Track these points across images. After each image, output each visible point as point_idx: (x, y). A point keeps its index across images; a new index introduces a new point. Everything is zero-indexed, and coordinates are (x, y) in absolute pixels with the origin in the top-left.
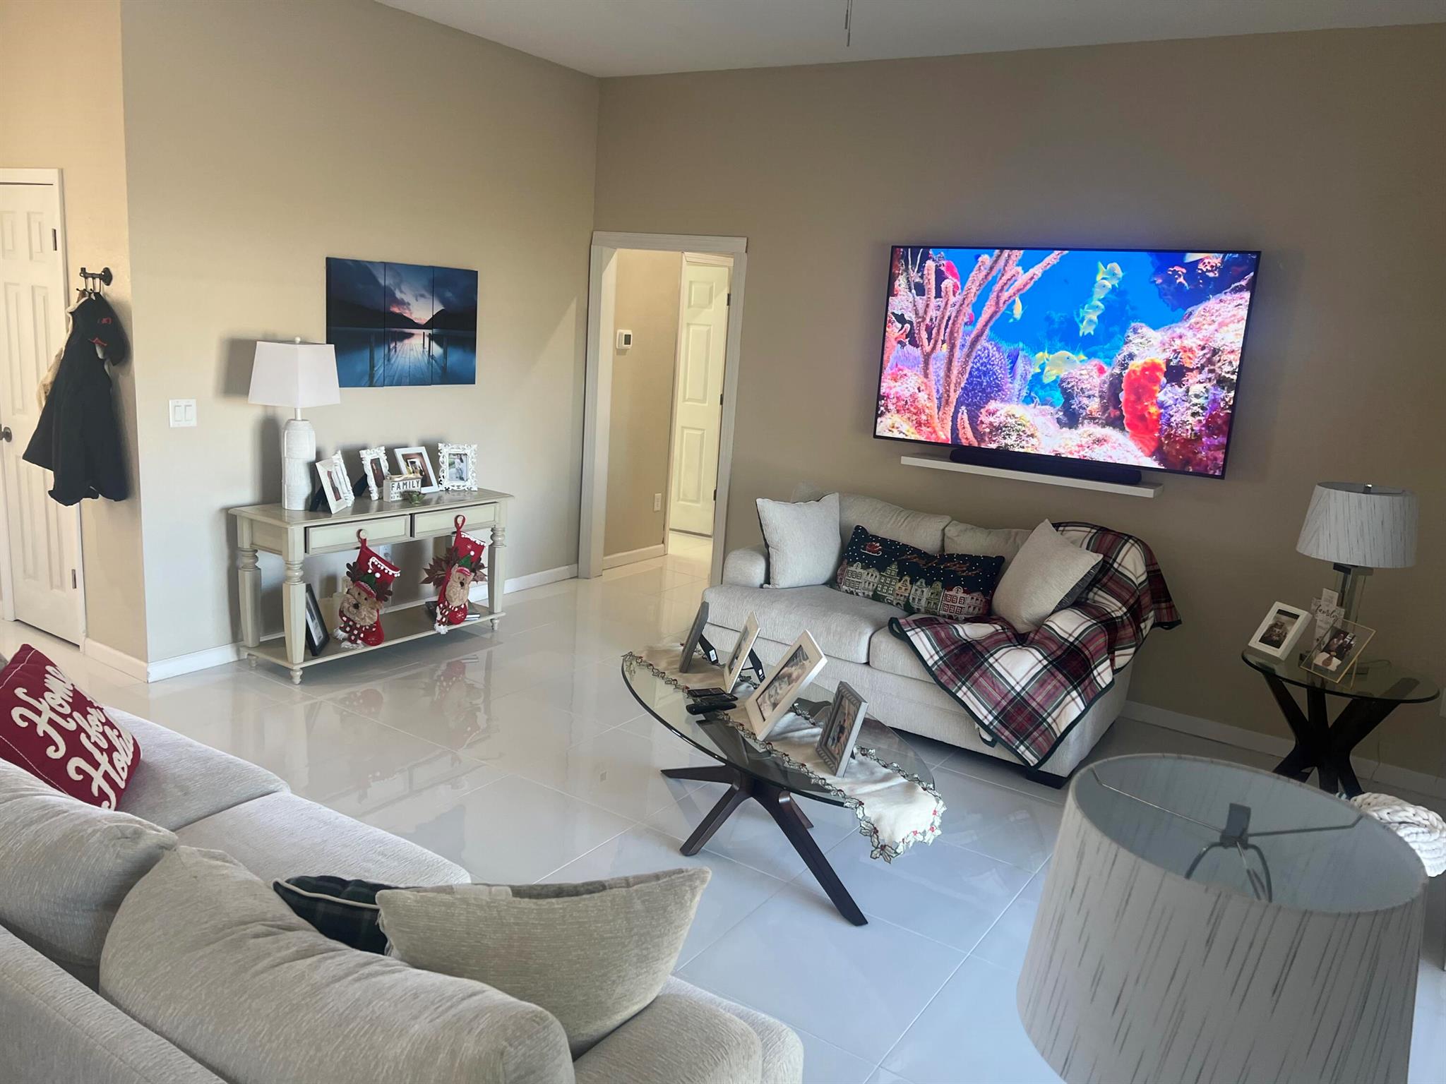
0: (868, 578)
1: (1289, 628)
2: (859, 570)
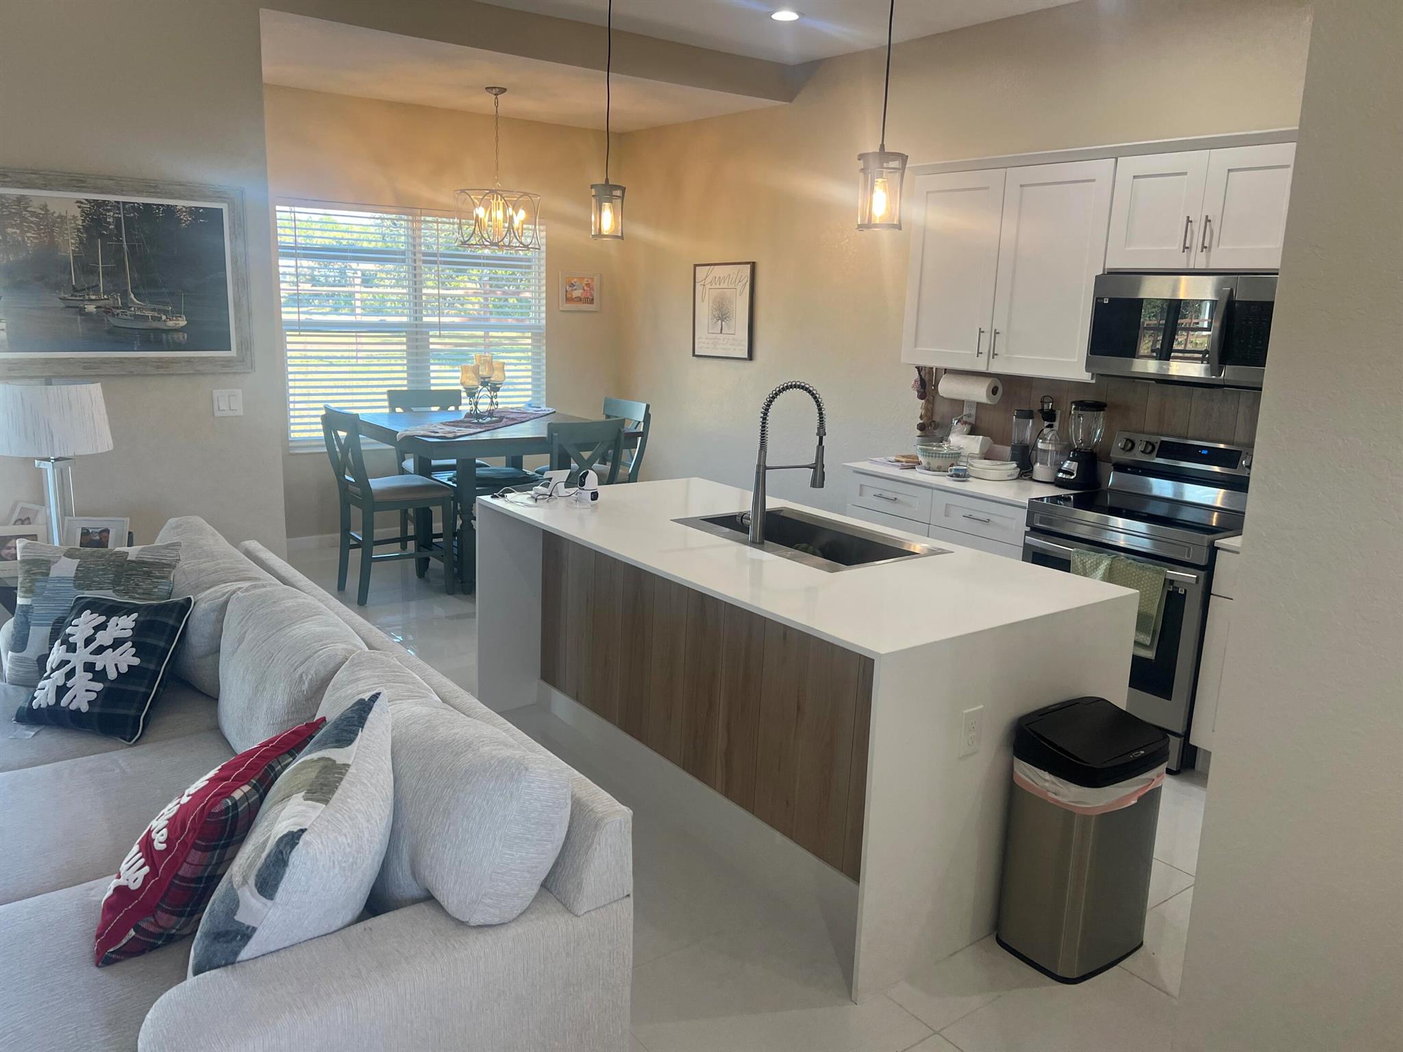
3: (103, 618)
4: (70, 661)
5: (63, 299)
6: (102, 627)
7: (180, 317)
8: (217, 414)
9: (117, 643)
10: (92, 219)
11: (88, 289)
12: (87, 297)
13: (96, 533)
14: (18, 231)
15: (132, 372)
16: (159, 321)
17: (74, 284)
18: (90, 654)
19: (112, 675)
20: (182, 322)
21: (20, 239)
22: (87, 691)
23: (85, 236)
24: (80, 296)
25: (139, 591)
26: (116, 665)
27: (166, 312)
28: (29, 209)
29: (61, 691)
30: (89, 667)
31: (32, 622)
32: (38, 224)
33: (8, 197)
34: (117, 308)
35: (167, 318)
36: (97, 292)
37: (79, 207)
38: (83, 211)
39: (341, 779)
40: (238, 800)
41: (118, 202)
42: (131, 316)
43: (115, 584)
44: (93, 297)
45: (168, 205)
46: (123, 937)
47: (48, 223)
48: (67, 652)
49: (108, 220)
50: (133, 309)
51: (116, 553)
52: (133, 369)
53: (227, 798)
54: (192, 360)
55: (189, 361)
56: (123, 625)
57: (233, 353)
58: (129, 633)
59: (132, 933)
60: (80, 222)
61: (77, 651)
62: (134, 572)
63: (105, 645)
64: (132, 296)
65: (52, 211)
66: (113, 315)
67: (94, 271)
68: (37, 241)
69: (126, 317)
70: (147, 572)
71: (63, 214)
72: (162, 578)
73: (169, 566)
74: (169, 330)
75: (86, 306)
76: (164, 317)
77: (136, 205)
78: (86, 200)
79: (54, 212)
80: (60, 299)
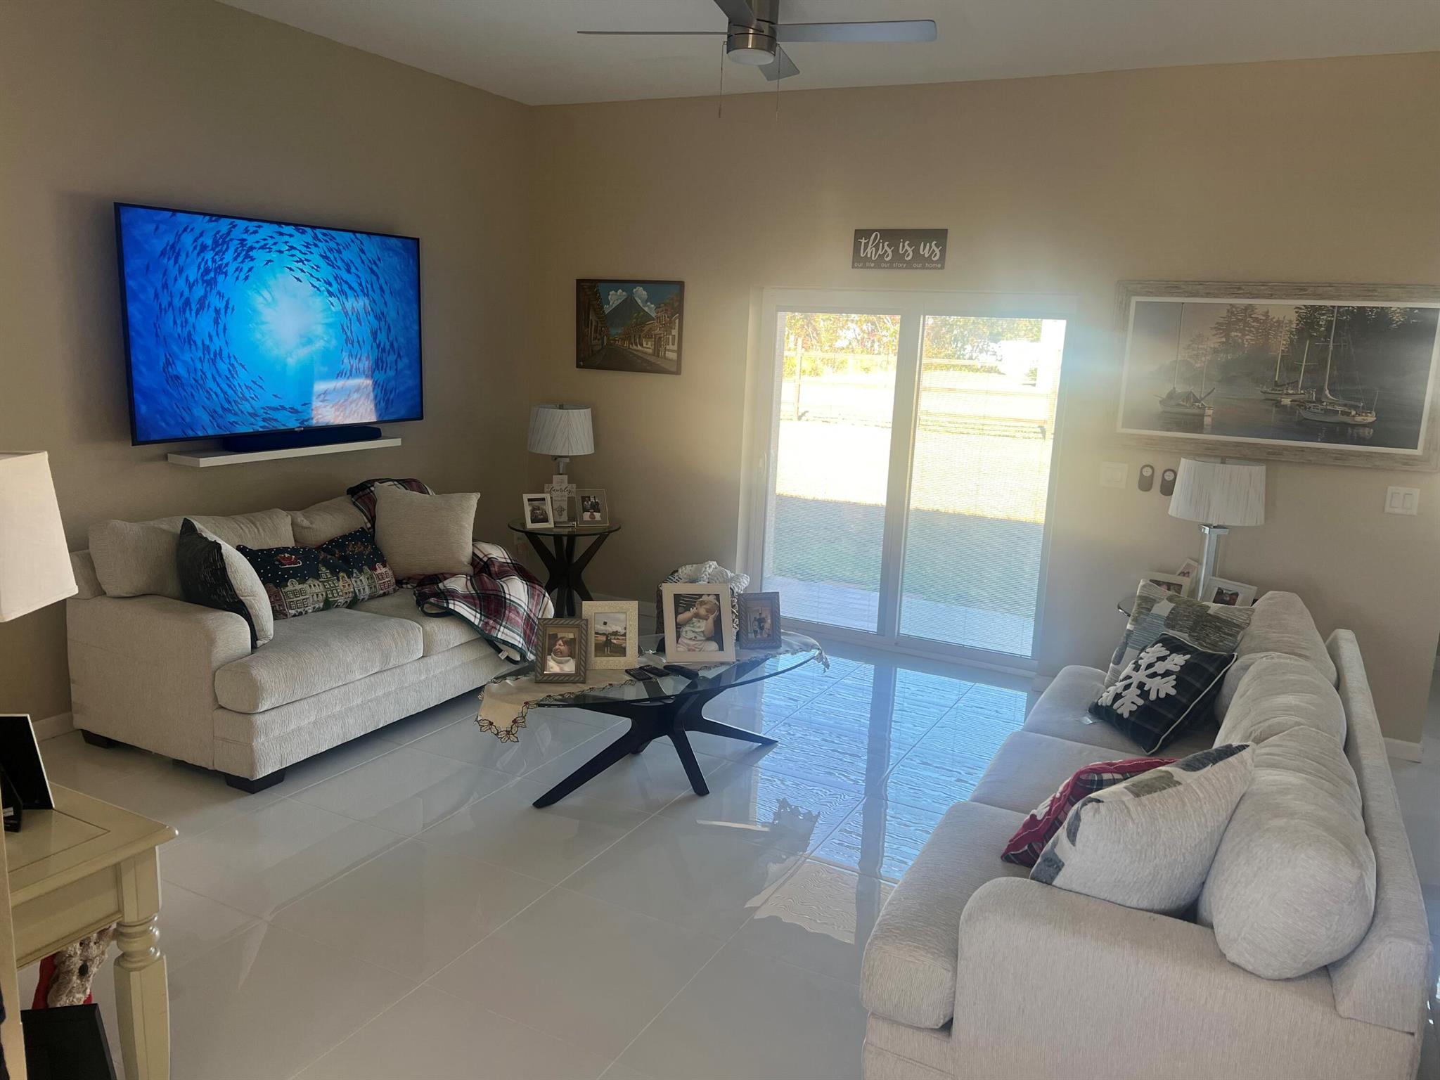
0: (313, 590)
1: (544, 507)
2: (298, 587)
3: (1169, 652)
4: (1131, 677)
5: (1265, 393)
6: (1163, 659)
7: (1370, 413)
8: (1387, 509)
9: (1167, 673)
10: (1306, 322)
11: (1288, 384)
12: (1285, 392)
13: (1227, 594)
14: (1240, 335)
15: (1310, 460)
16: (1348, 416)
17: (1277, 379)
18: (1146, 676)
19: (1153, 697)
20: (1371, 418)
21: (1240, 340)
22: (1132, 703)
23: (1296, 337)
24: (1279, 390)
25: (1208, 641)
26: (1158, 690)
27: (1356, 408)
28: (1253, 316)
29: (1118, 697)
30: (1141, 685)
31: (1130, 644)
32: (1257, 329)
33: (1238, 306)
34: (1311, 402)
35: (1357, 414)
36: (1295, 387)
37: (1297, 312)
38: (1299, 316)
39: (1165, 788)
40: (1105, 780)
41: (1334, 307)
42: (1322, 410)
43: (1192, 630)
44: (1291, 392)
45: (1382, 308)
46: (1021, 849)
47: (1267, 326)
48: (1134, 670)
49: (1321, 323)
50: (1325, 403)
51: (1201, 606)
52: (1311, 458)
53: (1097, 774)
54: (1373, 455)
55: (1370, 456)
56: (1177, 661)
57: (1418, 452)
58: (1177, 669)
59: (1026, 848)
60: (1294, 326)
61: (1139, 672)
62: (1208, 624)
63: (1158, 673)
64: (1327, 392)
65: (1272, 317)
66: (1306, 408)
67: (1296, 369)
68: (1254, 343)
69: (1316, 411)
70: (1218, 626)
71: (1281, 319)
72: (1231, 635)
73: (1238, 626)
74: (1355, 425)
75: (1283, 400)
76: (1353, 413)
77: (1350, 308)
78: (1305, 306)
79: (1274, 318)
80: (1262, 392)
